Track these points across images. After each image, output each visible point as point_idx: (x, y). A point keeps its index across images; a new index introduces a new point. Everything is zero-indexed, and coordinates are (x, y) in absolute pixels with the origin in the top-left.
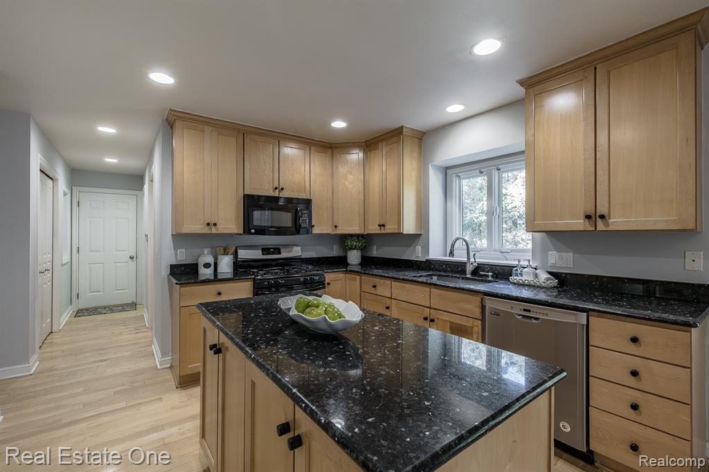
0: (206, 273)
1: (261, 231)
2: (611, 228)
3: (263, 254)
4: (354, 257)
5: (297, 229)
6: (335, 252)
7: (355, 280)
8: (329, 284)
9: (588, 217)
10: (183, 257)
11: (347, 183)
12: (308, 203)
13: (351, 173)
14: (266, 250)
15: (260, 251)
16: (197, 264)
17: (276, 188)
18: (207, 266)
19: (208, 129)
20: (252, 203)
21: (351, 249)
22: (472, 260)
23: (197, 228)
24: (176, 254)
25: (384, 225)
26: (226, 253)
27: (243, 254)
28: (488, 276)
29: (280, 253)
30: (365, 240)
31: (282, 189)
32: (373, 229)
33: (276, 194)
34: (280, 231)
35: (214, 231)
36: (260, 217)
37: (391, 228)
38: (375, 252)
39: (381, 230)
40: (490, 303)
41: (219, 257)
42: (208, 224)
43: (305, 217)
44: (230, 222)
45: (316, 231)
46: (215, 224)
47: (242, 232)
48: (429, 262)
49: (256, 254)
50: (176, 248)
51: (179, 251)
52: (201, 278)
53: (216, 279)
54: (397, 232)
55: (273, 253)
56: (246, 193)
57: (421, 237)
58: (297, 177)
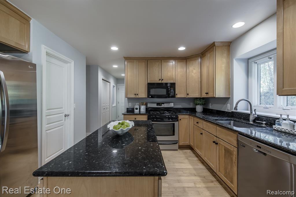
0: (137, 111)
3: (157, 106)
4: (199, 109)
5: (168, 96)
6: (191, 106)
7: (192, 119)
8: (180, 120)
10: (130, 106)
11: (193, 74)
13: (194, 69)
14: (158, 104)
15: (156, 104)
16: (134, 108)
17: (160, 79)
18: (137, 109)
19: (135, 61)
20: (151, 86)
21: (197, 105)
22: (254, 113)
23: (133, 96)
25: (208, 93)
26: (143, 105)
27: (149, 105)
31: (163, 80)
32: (204, 95)
33: (160, 82)
35: (137, 97)
36: (153, 92)
39: (207, 95)
41: (141, 106)
42: (135, 94)
43: (172, 90)
44: (143, 94)
45: (178, 96)
46: (137, 94)
47: (147, 97)
48: (233, 113)
49: (155, 106)
50: (128, 103)
51: (129, 103)
52: (135, 113)
53: (140, 114)
55: (161, 105)
56: (148, 82)
57: (230, 99)
58: (169, 74)
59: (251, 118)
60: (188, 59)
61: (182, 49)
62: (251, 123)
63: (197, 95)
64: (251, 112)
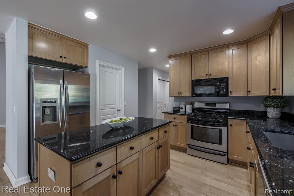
0: (182, 111)
1: (200, 95)
3: (206, 106)
8: (231, 125)
14: (207, 104)
15: (205, 104)
16: (179, 108)
17: (207, 75)
18: (182, 108)
20: (196, 83)
24: (175, 104)
26: (188, 104)
27: (197, 105)
29: (215, 106)
31: (210, 75)
33: (207, 77)
35: (180, 95)
36: (200, 90)
41: (186, 105)
42: (178, 93)
43: (223, 87)
44: (187, 93)
46: (180, 93)
47: (191, 96)
49: (203, 106)
51: (176, 102)
52: (180, 113)
53: (185, 114)
55: (211, 106)
56: (192, 79)
58: (220, 67)
60: (249, 42)
61: (228, 32)
63: (263, 92)
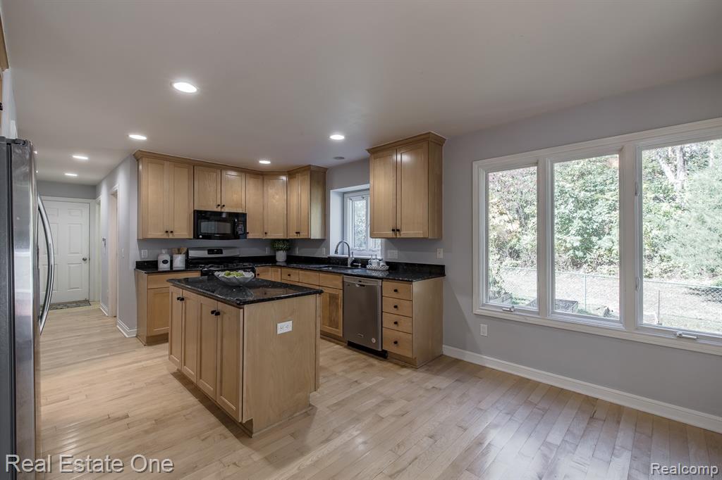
0: (163, 267)
1: (208, 237)
2: (402, 236)
3: (209, 254)
4: (281, 256)
5: (235, 235)
6: (267, 252)
8: (258, 274)
9: (393, 230)
10: (146, 255)
11: (274, 201)
12: (244, 215)
13: (277, 194)
14: (211, 251)
15: (206, 252)
16: (157, 261)
17: (219, 205)
18: (165, 262)
19: (167, 163)
20: (200, 216)
21: (278, 250)
22: (351, 256)
23: (159, 234)
24: (141, 254)
25: (299, 233)
26: (179, 253)
27: (192, 254)
28: (358, 266)
29: (222, 253)
30: (289, 244)
31: (224, 206)
32: (293, 235)
33: (219, 209)
34: (223, 237)
35: (171, 236)
36: (206, 227)
37: (303, 235)
38: (298, 252)
39: (298, 236)
40: (347, 279)
41: (175, 256)
42: (167, 232)
43: (241, 226)
44: (183, 230)
45: (250, 236)
46: (172, 232)
47: (192, 237)
48: (329, 258)
49: (204, 254)
50: (140, 249)
51: (142, 251)
52: (160, 270)
53: (172, 270)
54: (307, 237)
55: (217, 253)
56: (195, 209)
57: (325, 241)
58: (235, 197)
59: (349, 262)
60: (266, 175)
61: (265, 162)
62: (349, 266)
63: (280, 236)
64: (349, 255)
